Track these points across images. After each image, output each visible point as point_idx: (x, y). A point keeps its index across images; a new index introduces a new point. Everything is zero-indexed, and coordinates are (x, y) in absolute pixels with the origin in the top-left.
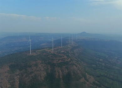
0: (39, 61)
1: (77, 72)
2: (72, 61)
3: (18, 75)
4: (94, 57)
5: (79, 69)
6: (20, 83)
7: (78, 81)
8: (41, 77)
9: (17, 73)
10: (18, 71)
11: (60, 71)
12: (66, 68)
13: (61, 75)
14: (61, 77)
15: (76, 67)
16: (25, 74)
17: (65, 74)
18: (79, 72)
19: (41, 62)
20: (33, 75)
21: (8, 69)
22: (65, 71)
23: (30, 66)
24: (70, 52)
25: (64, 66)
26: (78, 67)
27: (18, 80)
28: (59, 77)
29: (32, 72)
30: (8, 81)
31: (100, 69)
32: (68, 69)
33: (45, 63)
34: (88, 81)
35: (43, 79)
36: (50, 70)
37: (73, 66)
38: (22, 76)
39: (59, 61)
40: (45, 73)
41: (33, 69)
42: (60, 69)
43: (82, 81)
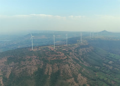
0: (34, 56)
1: (67, 71)
2: (67, 60)
3: (12, 66)
4: (103, 58)
5: (71, 69)
6: (11, 74)
7: (65, 80)
8: (31, 71)
9: (12, 65)
10: (13, 63)
11: (51, 68)
12: (58, 65)
13: (51, 72)
14: (50, 74)
15: (69, 66)
16: (18, 67)
17: (55, 71)
18: (70, 71)
19: (36, 57)
20: (24, 68)
21: (6, 60)
22: (55, 69)
23: (24, 60)
24: (73, 51)
25: (55, 64)
26: (72, 66)
27: (10, 71)
28: (48, 73)
29: (25, 66)
30: (2, 70)
31: (103, 72)
32: (59, 67)
33: (40, 59)
34: (77, 82)
35: (32, 73)
36: (42, 66)
37: (65, 64)
38: (15, 68)
39: (53, 58)
40: (37, 68)
41: (26, 63)
42: (51, 66)
43: (70, 81)
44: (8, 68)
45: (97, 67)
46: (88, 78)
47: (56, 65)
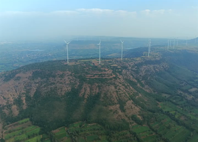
0: (68, 72)
1: (111, 94)
2: (114, 79)
3: (38, 83)
5: (117, 92)
6: (36, 92)
7: (106, 106)
8: (61, 91)
9: (37, 81)
10: (39, 78)
11: (88, 89)
12: (98, 86)
13: (88, 94)
14: (86, 97)
15: (116, 88)
16: (45, 84)
17: (94, 94)
18: (114, 95)
19: (70, 73)
20: (53, 86)
21: (31, 75)
22: (95, 91)
23: (54, 77)
25: (95, 84)
26: (119, 89)
27: (35, 89)
28: (83, 96)
29: (54, 83)
30: (25, 86)
31: (173, 103)
32: (99, 89)
33: (75, 76)
34: (123, 111)
35: (63, 94)
36: (77, 86)
37: (109, 85)
38: (41, 85)
39: (94, 76)
40: (70, 88)
41: (55, 80)
42: (89, 87)
43: (112, 109)
44: (33, 85)
45: (164, 95)
46: (143, 108)
47: (97, 85)
